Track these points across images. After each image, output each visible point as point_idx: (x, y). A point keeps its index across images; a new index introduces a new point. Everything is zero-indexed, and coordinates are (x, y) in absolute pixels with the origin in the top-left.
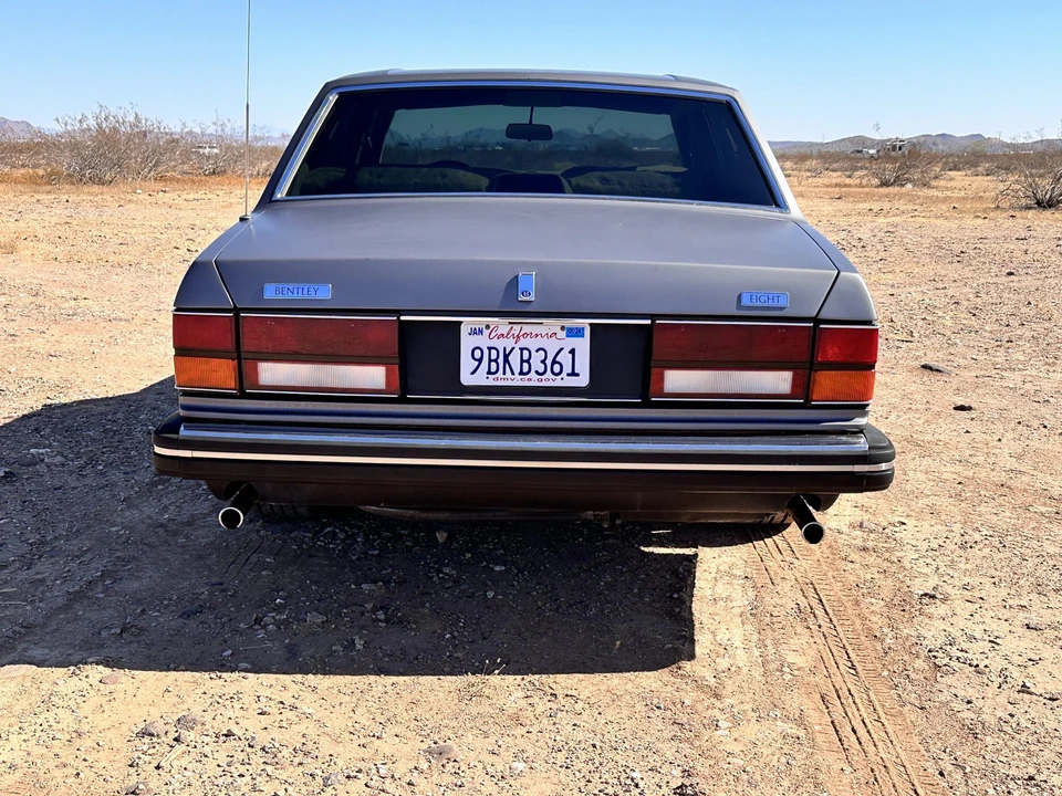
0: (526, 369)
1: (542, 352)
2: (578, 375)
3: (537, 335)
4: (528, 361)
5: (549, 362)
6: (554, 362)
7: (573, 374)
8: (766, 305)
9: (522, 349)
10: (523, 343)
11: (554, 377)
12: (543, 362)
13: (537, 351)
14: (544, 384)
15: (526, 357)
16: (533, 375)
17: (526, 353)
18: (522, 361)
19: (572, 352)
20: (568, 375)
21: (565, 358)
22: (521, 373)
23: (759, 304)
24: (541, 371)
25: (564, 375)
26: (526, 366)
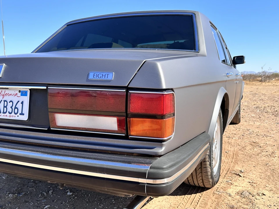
0: (5, 111)
1: (11, 103)
2: (23, 114)
3: (10, 95)
4: (6, 107)
5: (13, 107)
6: (15, 108)
7: (22, 114)
8: (101, 79)
9: (4, 101)
10: (5, 98)
11: (15, 115)
12: (11, 107)
13: (10, 102)
14: (11, 118)
15: (5, 105)
16: (7, 114)
17: (6, 102)
18: (4, 107)
19: (22, 103)
20: (20, 114)
21: (19, 106)
22: (4, 113)
23: (97, 78)
24: (10, 112)
25: (18, 114)
26: (5, 108)
